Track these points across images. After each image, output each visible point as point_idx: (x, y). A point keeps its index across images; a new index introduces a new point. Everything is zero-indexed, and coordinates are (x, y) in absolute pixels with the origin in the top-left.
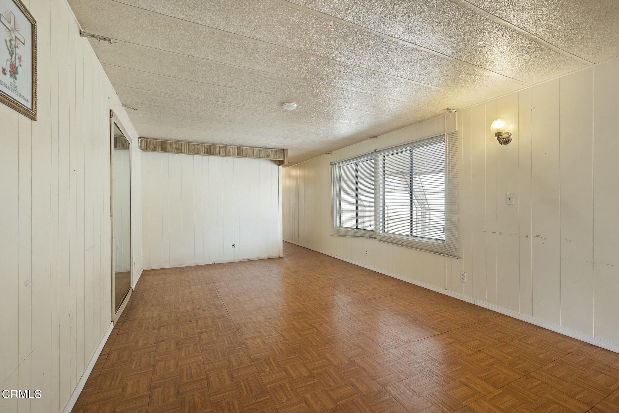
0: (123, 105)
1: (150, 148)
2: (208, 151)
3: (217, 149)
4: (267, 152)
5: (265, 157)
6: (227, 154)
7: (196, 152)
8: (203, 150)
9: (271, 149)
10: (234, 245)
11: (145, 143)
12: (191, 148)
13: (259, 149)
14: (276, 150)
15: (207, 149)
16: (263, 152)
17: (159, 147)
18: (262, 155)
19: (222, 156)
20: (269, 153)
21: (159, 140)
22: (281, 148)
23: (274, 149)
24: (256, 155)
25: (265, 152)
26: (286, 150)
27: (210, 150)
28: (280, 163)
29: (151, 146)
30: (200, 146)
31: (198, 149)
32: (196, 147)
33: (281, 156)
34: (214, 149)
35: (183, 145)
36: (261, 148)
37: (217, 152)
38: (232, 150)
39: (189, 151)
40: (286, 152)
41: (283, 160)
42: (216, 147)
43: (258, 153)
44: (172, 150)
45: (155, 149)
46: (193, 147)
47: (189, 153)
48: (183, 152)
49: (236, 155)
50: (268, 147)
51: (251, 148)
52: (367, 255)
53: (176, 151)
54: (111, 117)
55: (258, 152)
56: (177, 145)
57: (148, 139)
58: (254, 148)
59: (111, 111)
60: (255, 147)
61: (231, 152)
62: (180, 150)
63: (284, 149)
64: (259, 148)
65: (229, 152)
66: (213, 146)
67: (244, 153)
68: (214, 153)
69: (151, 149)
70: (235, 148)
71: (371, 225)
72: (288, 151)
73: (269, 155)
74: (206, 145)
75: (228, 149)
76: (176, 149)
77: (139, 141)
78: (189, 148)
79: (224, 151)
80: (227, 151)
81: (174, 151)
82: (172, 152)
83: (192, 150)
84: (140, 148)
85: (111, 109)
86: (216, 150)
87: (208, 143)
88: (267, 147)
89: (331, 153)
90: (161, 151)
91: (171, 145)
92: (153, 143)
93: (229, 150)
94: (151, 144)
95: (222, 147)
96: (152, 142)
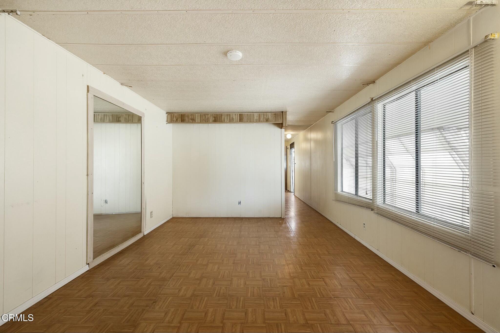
0: (122, 84)
1: (173, 120)
2: (215, 119)
3: (223, 117)
4: (266, 116)
5: (265, 121)
6: (231, 121)
7: (206, 121)
8: (212, 119)
9: (271, 112)
10: (240, 203)
11: (170, 117)
12: (202, 118)
13: (259, 114)
14: (276, 113)
15: (215, 118)
16: (262, 116)
17: (179, 119)
18: (262, 119)
19: (227, 123)
20: (269, 116)
21: (179, 114)
22: (280, 111)
23: (274, 112)
24: (256, 120)
25: (265, 116)
26: (285, 112)
27: (217, 118)
28: (280, 126)
29: (175, 119)
30: (209, 116)
31: (208, 118)
32: (206, 116)
33: (280, 118)
34: (220, 117)
35: (196, 116)
36: (260, 112)
37: (222, 120)
38: (235, 117)
39: (201, 120)
40: (285, 114)
41: (282, 122)
42: (222, 115)
43: (258, 118)
44: (189, 121)
45: (176, 121)
46: (204, 117)
47: (201, 122)
48: (197, 121)
49: (239, 121)
50: (268, 111)
51: (252, 113)
52: (365, 229)
53: (191, 121)
54: (88, 92)
55: (258, 116)
56: (192, 116)
57: (172, 114)
58: (255, 114)
59: (88, 86)
60: (255, 112)
61: (234, 119)
62: (194, 120)
63: (283, 112)
64: (259, 112)
65: (233, 119)
66: (220, 114)
67: (245, 119)
68: (220, 121)
69: (175, 122)
70: (237, 114)
71: (367, 193)
72: (286, 113)
73: (268, 119)
74: (214, 114)
75: (231, 116)
76: (192, 120)
77: (167, 116)
78: (201, 118)
79: (228, 118)
80: (231, 118)
81: (190, 121)
82: (189, 122)
83: (204, 120)
84: (167, 121)
85: (88, 85)
86: (221, 117)
87: (216, 113)
88: (266, 111)
89: (334, 111)
90: (181, 122)
91: (188, 116)
92: (176, 117)
93: (233, 117)
94: (175, 117)
95: (227, 115)
96: (175, 115)
